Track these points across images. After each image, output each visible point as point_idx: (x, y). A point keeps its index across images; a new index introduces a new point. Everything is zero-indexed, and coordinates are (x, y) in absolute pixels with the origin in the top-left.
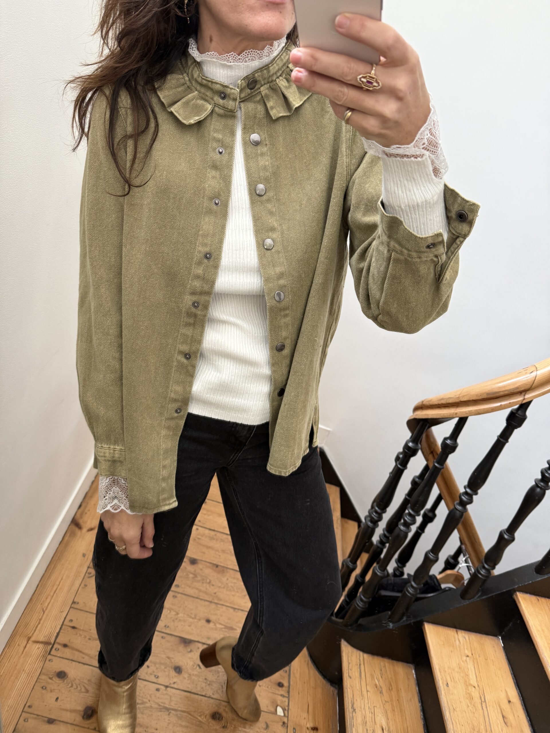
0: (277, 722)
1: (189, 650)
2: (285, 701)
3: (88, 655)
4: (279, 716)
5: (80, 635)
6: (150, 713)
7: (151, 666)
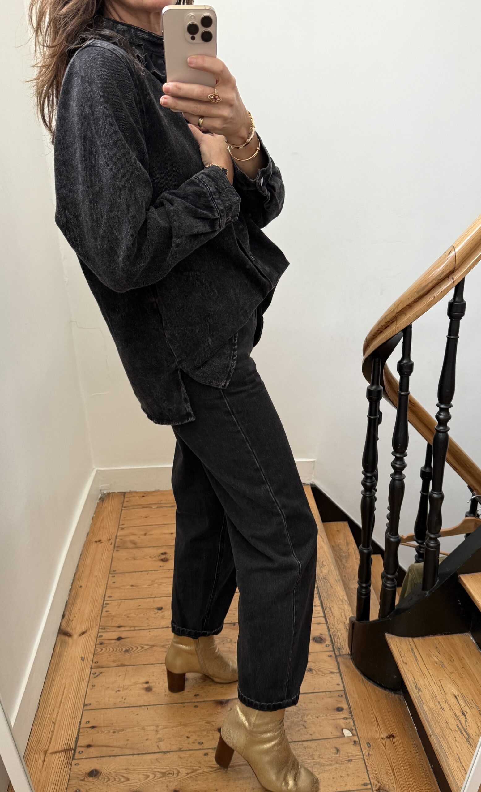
0: (348, 743)
1: (229, 709)
2: (350, 722)
3: (118, 747)
4: (348, 737)
5: (103, 732)
6: (205, 777)
7: (192, 735)
